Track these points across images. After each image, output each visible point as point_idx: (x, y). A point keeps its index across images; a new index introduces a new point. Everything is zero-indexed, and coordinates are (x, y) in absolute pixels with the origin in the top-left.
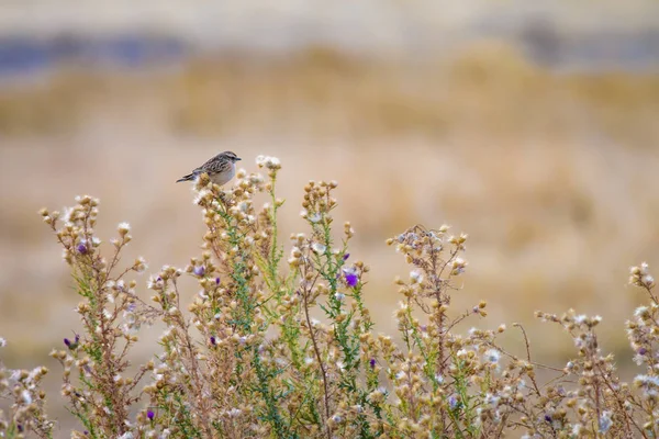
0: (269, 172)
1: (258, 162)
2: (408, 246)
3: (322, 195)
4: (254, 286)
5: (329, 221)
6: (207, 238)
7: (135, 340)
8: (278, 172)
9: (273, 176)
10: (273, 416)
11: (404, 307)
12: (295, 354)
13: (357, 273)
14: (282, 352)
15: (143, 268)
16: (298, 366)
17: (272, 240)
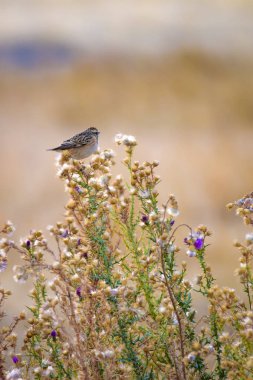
0: (127, 148)
1: (117, 140)
2: (246, 210)
3: (148, 174)
4: (111, 248)
5: (155, 195)
6: (70, 207)
7: (9, 293)
8: (135, 149)
9: (130, 152)
10: (131, 358)
11: (243, 266)
12: (152, 306)
13: (201, 237)
14: (140, 304)
15: (11, 230)
16: (154, 316)
17: (130, 207)
